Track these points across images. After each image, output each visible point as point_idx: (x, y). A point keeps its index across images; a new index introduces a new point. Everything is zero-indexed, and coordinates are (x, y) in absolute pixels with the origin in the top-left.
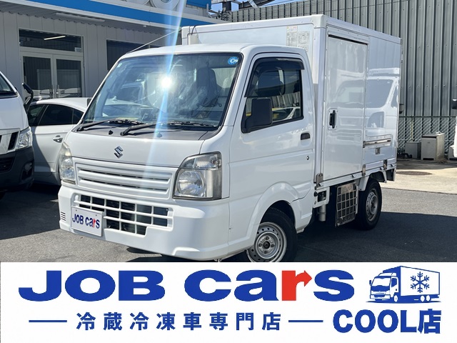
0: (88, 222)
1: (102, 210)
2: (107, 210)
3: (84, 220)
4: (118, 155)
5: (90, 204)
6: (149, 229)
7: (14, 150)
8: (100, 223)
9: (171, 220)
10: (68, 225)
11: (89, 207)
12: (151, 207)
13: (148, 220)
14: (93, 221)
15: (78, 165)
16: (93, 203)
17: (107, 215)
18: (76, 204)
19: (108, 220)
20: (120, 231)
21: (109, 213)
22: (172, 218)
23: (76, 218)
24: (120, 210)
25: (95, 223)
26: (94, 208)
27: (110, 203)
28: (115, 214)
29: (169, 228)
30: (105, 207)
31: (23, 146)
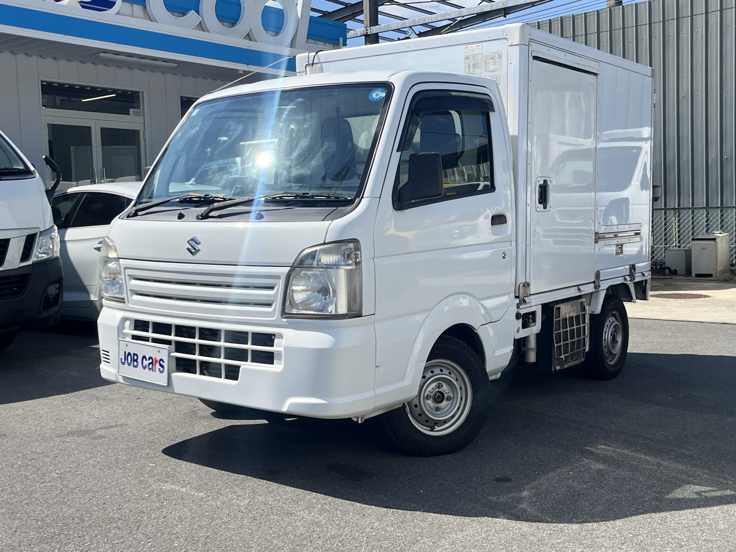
0: (146, 363)
1: (168, 342)
2: (177, 343)
3: (140, 360)
4: (193, 251)
5: (150, 334)
6: (244, 369)
7: (30, 262)
8: (165, 365)
9: (280, 353)
10: (114, 371)
11: (146, 339)
12: (247, 333)
13: (241, 355)
14: (153, 362)
15: (128, 272)
16: (154, 332)
17: (177, 351)
18: (126, 335)
19: (178, 359)
20: (197, 376)
21: (180, 347)
22: (281, 349)
23: (126, 358)
24: (197, 341)
25: (158, 365)
26: (155, 340)
27: (181, 330)
28: (189, 348)
29: (277, 367)
30: (172, 337)
31: (45, 256)
